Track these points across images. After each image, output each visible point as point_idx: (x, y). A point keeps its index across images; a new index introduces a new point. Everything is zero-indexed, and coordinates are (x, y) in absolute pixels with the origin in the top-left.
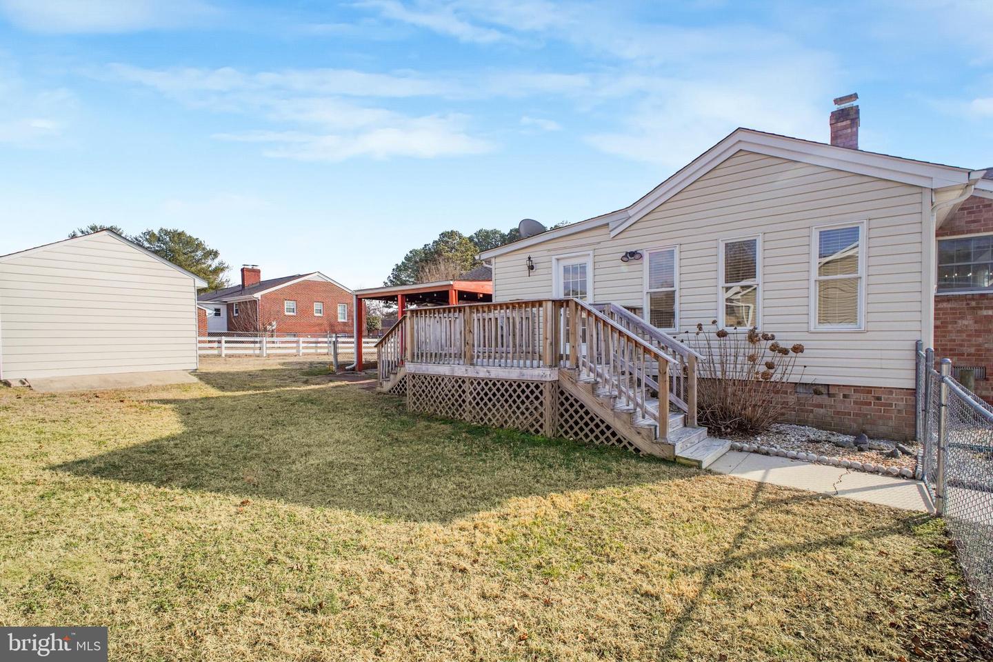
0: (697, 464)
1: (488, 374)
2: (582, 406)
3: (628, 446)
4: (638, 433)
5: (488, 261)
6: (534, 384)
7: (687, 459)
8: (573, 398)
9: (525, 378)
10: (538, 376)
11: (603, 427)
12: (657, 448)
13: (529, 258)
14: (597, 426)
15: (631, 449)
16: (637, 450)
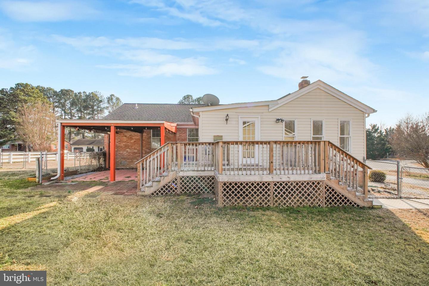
0: (380, 207)
1: (289, 179)
2: (333, 190)
3: (354, 205)
4: (359, 198)
5: (198, 113)
6: (317, 182)
7: (377, 206)
8: (329, 187)
9: (312, 179)
10: (320, 178)
11: (343, 198)
12: (366, 204)
13: (228, 115)
14: (341, 198)
15: (355, 206)
16: (358, 206)
